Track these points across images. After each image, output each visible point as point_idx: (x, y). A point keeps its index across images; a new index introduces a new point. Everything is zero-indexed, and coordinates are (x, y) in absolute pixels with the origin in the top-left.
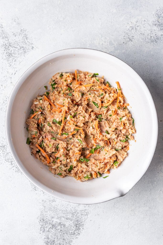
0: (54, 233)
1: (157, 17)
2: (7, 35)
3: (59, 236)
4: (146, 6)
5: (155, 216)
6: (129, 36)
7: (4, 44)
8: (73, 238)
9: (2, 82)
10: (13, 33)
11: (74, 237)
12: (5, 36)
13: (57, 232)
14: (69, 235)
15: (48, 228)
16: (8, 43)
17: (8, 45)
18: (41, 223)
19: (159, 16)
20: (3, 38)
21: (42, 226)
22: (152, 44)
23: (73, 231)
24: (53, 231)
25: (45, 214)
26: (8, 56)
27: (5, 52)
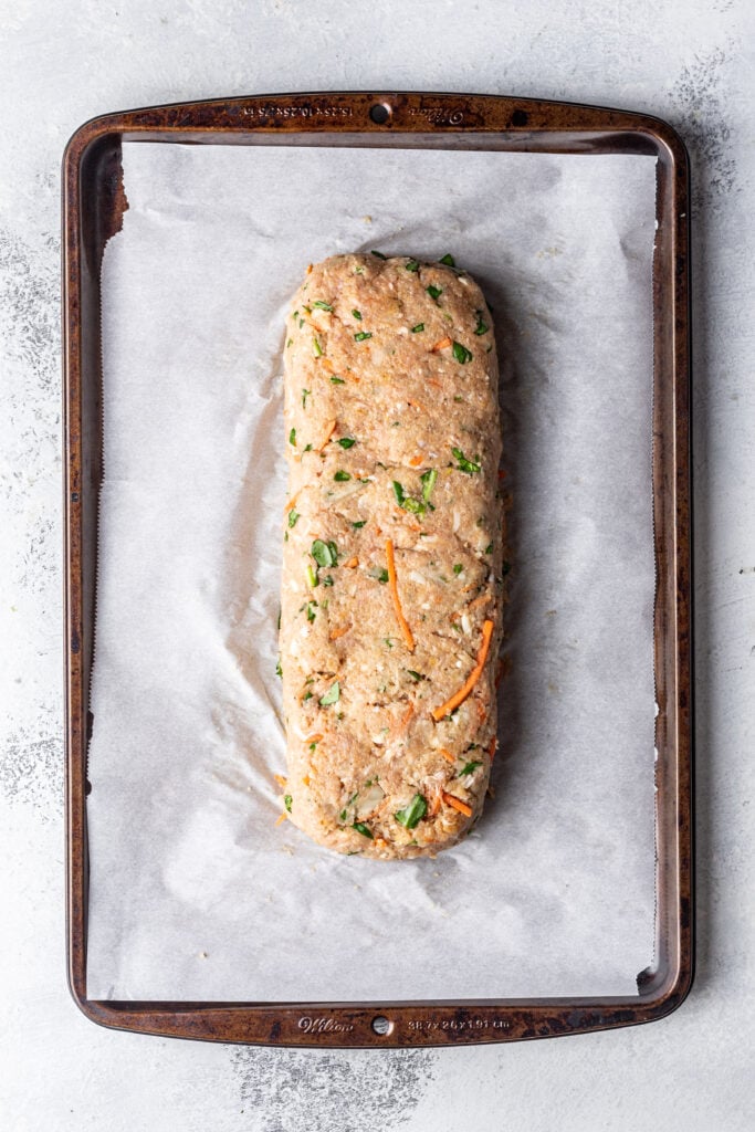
0: (302, 1105)
2: (19, 247)
3: (327, 1116)
4: (633, 59)
5: (745, 995)
8: (390, 1121)
9: (17, 459)
10: (46, 238)
11: (393, 1116)
12: (14, 253)
13: (318, 1100)
14: (369, 1109)
15: (274, 1085)
16: (28, 283)
17: (27, 291)
18: (241, 1067)
21: (248, 1077)
23: (385, 1091)
24: (298, 1099)
26: (33, 341)
27: (20, 325)
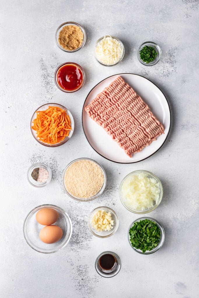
1: (169, 56)
6: (145, 71)
7: (44, 74)
19: (171, 55)
20: (43, 69)
22: (164, 78)
25: (71, 212)
